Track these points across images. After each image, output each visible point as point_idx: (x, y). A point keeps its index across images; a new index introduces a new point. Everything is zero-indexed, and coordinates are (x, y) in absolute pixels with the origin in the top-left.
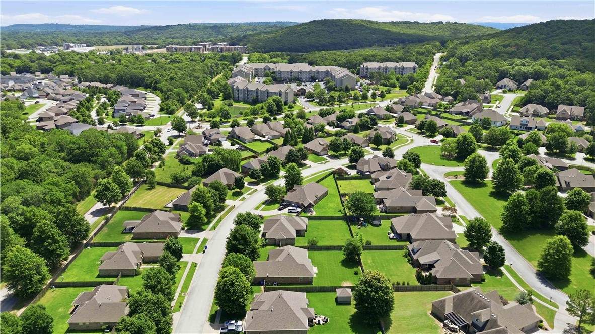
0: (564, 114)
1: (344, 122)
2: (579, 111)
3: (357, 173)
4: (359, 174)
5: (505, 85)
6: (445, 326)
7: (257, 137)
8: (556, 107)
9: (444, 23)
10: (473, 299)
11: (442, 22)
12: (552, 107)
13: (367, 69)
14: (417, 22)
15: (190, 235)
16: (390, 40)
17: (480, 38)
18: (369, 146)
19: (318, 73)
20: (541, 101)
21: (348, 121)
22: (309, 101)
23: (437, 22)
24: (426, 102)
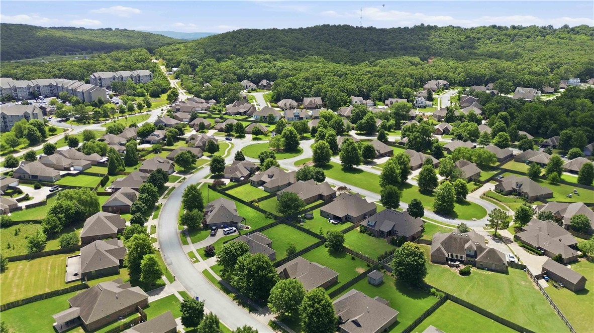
0: (311, 104)
1: (149, 137)
2: (318, 100)
3: (231, 181)
4: (234, 182)
5: (246, 86)
6: (451, 266)
7: (62, 173)
8: (302, 101)
9: (114, 30)
10: (455, 239)
11: (110, 28)
12: (299, 100)
13: (100, 79)
14: (84, 28)
15: (156, 296)
16: (71, 48)
17: (169, 44)
18: (203, 155)
19: (39, 87)
20: (287, 96)
21: (155, 135)
22: (62, 121)
23: (106, 29)
24: (199, 107)
